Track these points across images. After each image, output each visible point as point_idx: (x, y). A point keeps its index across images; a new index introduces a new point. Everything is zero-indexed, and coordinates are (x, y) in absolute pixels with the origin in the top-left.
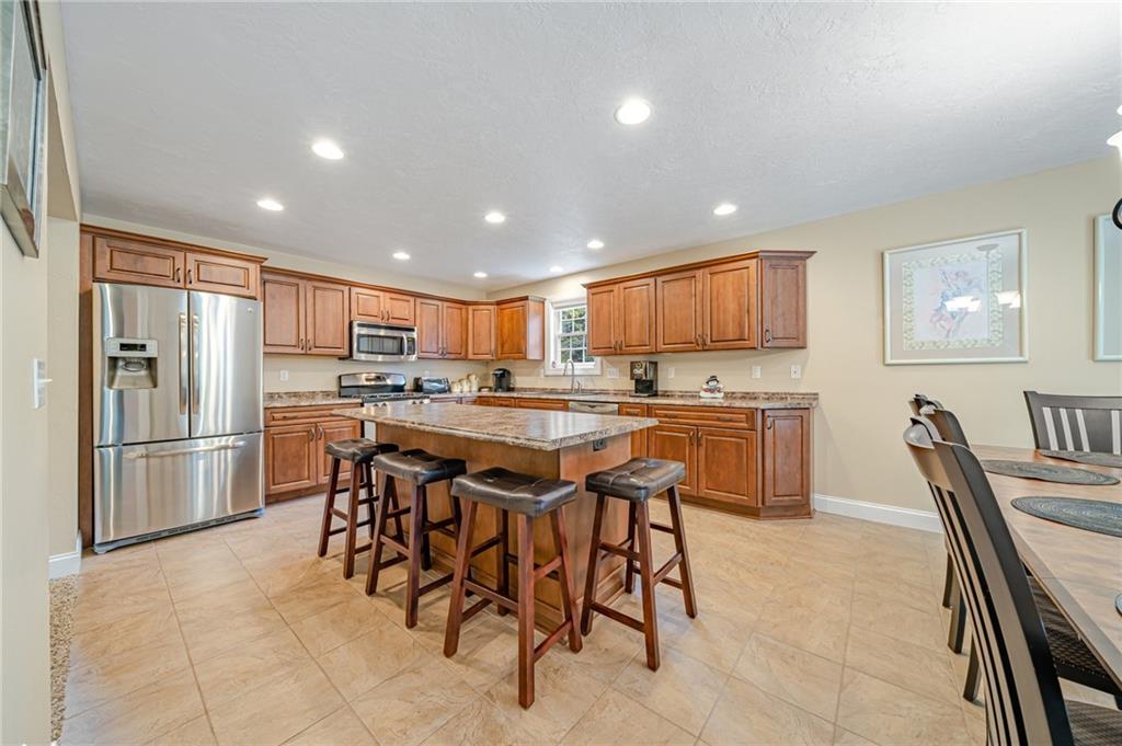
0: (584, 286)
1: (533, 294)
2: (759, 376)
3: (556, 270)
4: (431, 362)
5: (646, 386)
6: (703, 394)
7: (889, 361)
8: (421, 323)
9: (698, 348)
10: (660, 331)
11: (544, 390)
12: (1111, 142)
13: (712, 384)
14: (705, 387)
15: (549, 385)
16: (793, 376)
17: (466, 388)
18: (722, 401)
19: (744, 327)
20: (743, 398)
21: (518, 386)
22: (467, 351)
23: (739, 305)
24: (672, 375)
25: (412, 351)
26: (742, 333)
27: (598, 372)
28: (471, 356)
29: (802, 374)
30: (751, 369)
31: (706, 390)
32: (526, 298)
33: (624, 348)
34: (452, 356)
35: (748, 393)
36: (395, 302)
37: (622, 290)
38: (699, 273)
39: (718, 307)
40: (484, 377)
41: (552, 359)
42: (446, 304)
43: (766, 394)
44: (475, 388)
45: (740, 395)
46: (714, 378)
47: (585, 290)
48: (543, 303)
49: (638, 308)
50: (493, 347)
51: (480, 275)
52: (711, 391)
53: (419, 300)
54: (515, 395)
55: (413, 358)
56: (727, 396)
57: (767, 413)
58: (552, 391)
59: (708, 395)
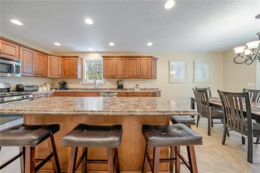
0: (102, 56)
1: (80, 56)
2: (147, 85)
3: (91, 49)
4: (29, 77)
5: (120, 87)
6: (135, 89)
7: (170, 82)
8: (23, 59)
9: (137, 78)
10: (127, 72)
11: (82, 89)
12: (234, 49)
13: (137, 86)
14: (136, 87)
15: (85, 87)
16: (154, 85)
17: (45, 89)
18: (140, 90)
19: (148, 73)
20: (144, 90)
21: (70, 88)
22: (47, 74)
23: (147, 68)
24: (127, 84)
25: (18, 72)
26: (147, 74)
27: (104, 83)
28: (49, 76)
29: (156, 84)
30: (146, 83)
31: (136, 88)
32: (77, 57)
33: (116, 76)
34: (40, 76)
35: (145, 89)
36: (4, 45)
37: (115, 60)
38: (137, 59)
39: (142, 68)
40: (52, 85)
41: (85, 79)
42: (36, 53)
43: (149, 88)
44: (49, 89)
45: (144, 89)
46: (137, 85)
47: (102, 58)
48: (82, 60)
49: (120, 65)
50: (60, 73)
51: (57, 44)
52: (137, 88)
53: (21, 48)
54: (69, 91)
55: (19, 75)
56: (141, 89)
57: (156, 93)
58: (86, 89)
59: (137, 89)
